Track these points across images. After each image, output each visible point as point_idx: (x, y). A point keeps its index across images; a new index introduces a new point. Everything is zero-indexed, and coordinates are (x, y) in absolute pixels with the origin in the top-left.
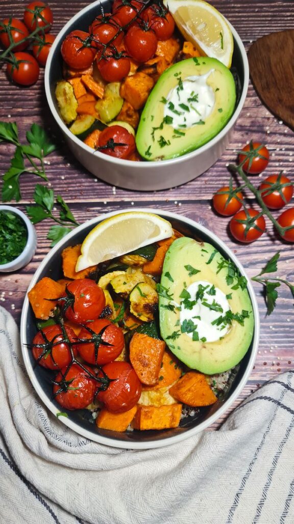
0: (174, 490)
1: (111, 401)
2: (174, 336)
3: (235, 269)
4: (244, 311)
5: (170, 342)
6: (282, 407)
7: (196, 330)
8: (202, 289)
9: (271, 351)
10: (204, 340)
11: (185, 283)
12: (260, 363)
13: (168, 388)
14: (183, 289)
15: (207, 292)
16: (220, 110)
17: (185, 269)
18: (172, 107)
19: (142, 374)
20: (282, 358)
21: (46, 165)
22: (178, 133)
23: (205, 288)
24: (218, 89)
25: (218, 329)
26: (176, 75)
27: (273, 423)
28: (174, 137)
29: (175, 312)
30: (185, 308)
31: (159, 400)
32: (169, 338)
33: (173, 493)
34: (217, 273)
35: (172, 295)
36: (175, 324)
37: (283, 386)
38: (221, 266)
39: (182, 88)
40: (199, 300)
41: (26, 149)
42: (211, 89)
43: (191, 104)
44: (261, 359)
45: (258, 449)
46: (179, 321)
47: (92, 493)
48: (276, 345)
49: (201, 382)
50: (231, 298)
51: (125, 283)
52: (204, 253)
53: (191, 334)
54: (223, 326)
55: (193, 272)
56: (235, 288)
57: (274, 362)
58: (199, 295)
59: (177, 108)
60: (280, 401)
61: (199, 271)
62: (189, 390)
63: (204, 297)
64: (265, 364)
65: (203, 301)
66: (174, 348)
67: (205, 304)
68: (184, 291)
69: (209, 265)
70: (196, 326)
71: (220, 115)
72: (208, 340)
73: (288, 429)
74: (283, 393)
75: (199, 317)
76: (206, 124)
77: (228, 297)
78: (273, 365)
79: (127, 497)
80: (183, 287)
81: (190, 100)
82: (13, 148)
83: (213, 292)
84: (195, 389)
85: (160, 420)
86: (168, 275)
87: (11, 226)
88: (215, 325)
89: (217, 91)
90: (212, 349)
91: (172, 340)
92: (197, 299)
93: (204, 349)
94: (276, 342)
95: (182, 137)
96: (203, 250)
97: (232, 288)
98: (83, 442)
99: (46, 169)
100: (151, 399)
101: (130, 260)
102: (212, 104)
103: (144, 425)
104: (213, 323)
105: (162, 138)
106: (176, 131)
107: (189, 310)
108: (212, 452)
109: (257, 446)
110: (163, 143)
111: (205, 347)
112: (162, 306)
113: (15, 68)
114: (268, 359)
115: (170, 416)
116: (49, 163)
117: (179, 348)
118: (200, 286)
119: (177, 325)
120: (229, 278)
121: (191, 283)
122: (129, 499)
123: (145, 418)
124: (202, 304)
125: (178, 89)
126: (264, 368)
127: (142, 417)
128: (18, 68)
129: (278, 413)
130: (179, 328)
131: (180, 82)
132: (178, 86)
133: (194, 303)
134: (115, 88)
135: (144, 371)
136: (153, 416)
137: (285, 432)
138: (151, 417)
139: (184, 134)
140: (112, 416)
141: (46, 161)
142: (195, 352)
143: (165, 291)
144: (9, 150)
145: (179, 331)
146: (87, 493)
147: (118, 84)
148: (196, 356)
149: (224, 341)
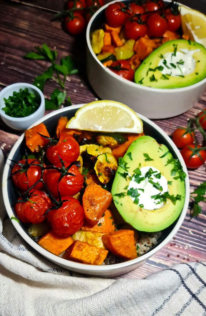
0: (81, 310)
1: (58, 219)
2: (120, 195)
3: (180, 167)
4: (178, 195)
5: (116, 198)
6: (184, 286)
7: (138, 198)
8: (152, 172)
9: (185, 248)
10: (142, 206)
11: (140, 164)
12: (174, 255)
13: (102, 235)
14: (137, 167)
15: (154, 175)
16: (197, 74)
17: (143, 156)
18: (165, 63)
19: (88, 210)
20: (192, 256)
21: (67, 81)
22: (165, 77)
23: (154, 172)
24: (199, 61)
25: (155, 203)
26: (174, 45)
27: (174, 295)
28: (161, 78)
29: (127, 180)
30: (135, 181)
31: (93, 240)
32: (117, 195)
33: (79, 311)
34: (166, 165)
35: (129, 168)
36: (124, 188)
37: (190, 269)
38: (169, 162)
39: (175, 55)
40: (147, 178)
41: (58, 67)
42: (194, 61)
43: (178, 65)
44: (176, 252)
45: (157, 310)
46: (127, 186)
47: (13, 295)
48: (190, 246)
49: (130, 235)
50: (171, 184)
51: (97, 150)
52: (160, 150)
53: (133, 199)
54: (159, 202)
55: (148, 159)
56: (176, 178)
57: (186, 257)
58: (148, 174)
59: (168, 64)
60: (184, 280)
61: (152, 160)
62: (119, 238)
63: (151, 177)
64: (178, 256)
65: (149, 180)
66: (118, 203)
67: (151, 182)
68: (138, 169)
69: (161, 158)
70: (139, 194)
71: (195, 76)
72: (145, 207)
73: (184, 306)
74: (189, 274)
75: (143, 190)
76: (185, 78)
77: (169, 183)
78: (184, 259)
79: (40, 305)
80: (138, 166)
81: (178, 63)
82: (49, 65)
83: (159, 176)
84: (124, 239)
85: (88, 255)
86: (130, 154)
87: (30, 101)
88: (153, 199)
89: (198, 63)
90: (146, 214)
91: (118, 198)
92: (146, 177)
93: (140, 211)
94: (191, 243)
95: (167, 80)
96: (160, 148)
97: (174, 178)
98: (23, 248)
99: (66, 83)
100: (87, 238)
101: (105, 140)
102: (192, 69)
103: (74, 254)
104: (152, 197)
105: (153, 76)
106: (163, 76)
107: (137, 183)
108: (122, 289)
109: (157, 306)
110: (153, 79)
111: (141, 211)
112: (119, 173)
113: (71, 20)
114: (181, 253)
115: (97, 256)
116: (70, 81)
117: (121, 205)
118: (151, 169)
119: (126, 188)
120: (173, 170)
121: (145, 166)
122: (41, 307)
123: (76, 249)
124: (149, 181)
125: (172, 54)
126: (177, 258)
127: (75, 248)
128: (72, 20)
129: (180, 289)
130: (126, 191)
131: (175, 50)
132: (173, 53)
133: (142, 179)
134: (131, 43)
135: (90, 208)
136: (84, 250)
137: (181, 307)
138: (82, 250)
139: (168, 79)
140: (52, 239)
141: (68, 79)
142: (132, 211)
143: (124, 164)
144: (46, 66)
145: (126, 193)
146: (9, 293)
147: (134, 41)
148: (132, 215)
149: (157, 211)
